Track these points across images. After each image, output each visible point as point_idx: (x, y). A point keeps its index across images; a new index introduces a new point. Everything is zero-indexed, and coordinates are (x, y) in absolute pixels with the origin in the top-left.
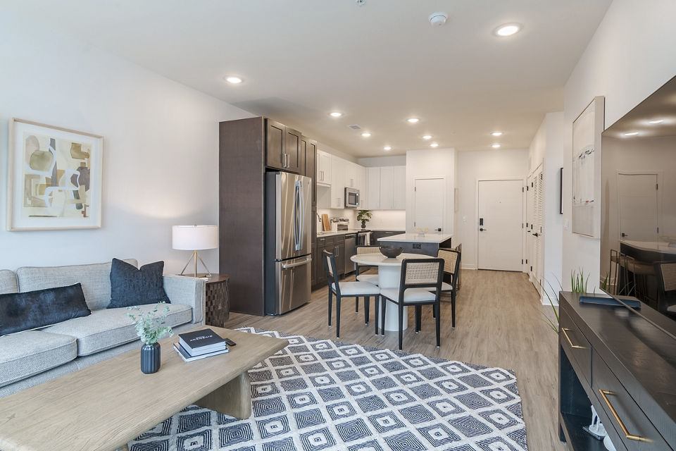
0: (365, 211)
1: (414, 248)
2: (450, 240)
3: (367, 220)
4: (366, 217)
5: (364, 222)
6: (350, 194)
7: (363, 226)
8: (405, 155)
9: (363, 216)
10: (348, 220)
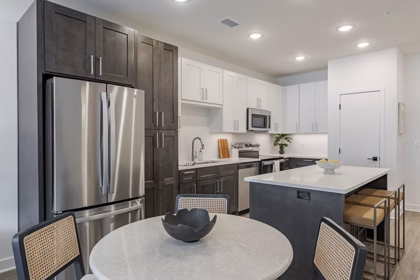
0: (283, 135)
1: (299, 197)
2: (385, 177)
3: (286, 145)
4: (285, 142)
5: (282, 146)
6: (253, 115)
7: (282, 152)
8: (326, 68)
9: (281, 140)
10: (258, 146)
